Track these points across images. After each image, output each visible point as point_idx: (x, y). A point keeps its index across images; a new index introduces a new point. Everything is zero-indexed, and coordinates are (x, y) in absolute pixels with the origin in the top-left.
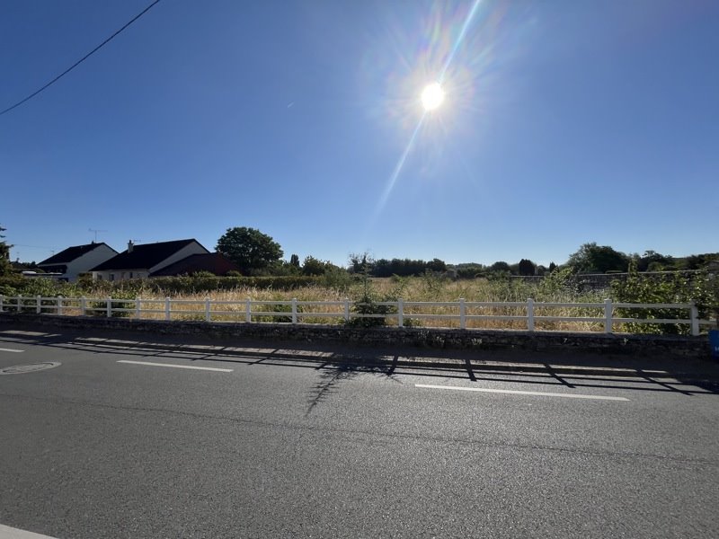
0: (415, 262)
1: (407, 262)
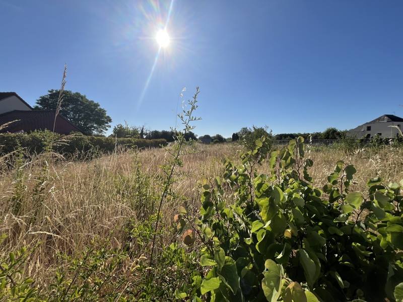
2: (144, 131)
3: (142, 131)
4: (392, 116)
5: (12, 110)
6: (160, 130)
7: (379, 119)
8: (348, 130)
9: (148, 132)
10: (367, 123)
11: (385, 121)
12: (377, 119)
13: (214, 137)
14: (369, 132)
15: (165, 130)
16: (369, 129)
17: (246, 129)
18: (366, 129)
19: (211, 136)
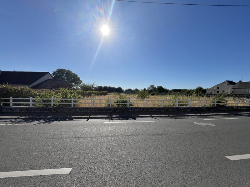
0: (112, 87)
1: (110, 87)
2: (94, 86)
3: (93, 86)
4: (231, 81)
5: (47, 79)
6: (103, 86)
7: (223, 83)
8: (209, 88)
9: (96, 87)
10: (218, 85)
11: (226, 84)
12: (222, 83)
13: (134, 90)
14: (218, 90)
15: (106, 86)
16: (218, 88)
17: (153, 85)
18: (217, 88)
19: (132, 89)
